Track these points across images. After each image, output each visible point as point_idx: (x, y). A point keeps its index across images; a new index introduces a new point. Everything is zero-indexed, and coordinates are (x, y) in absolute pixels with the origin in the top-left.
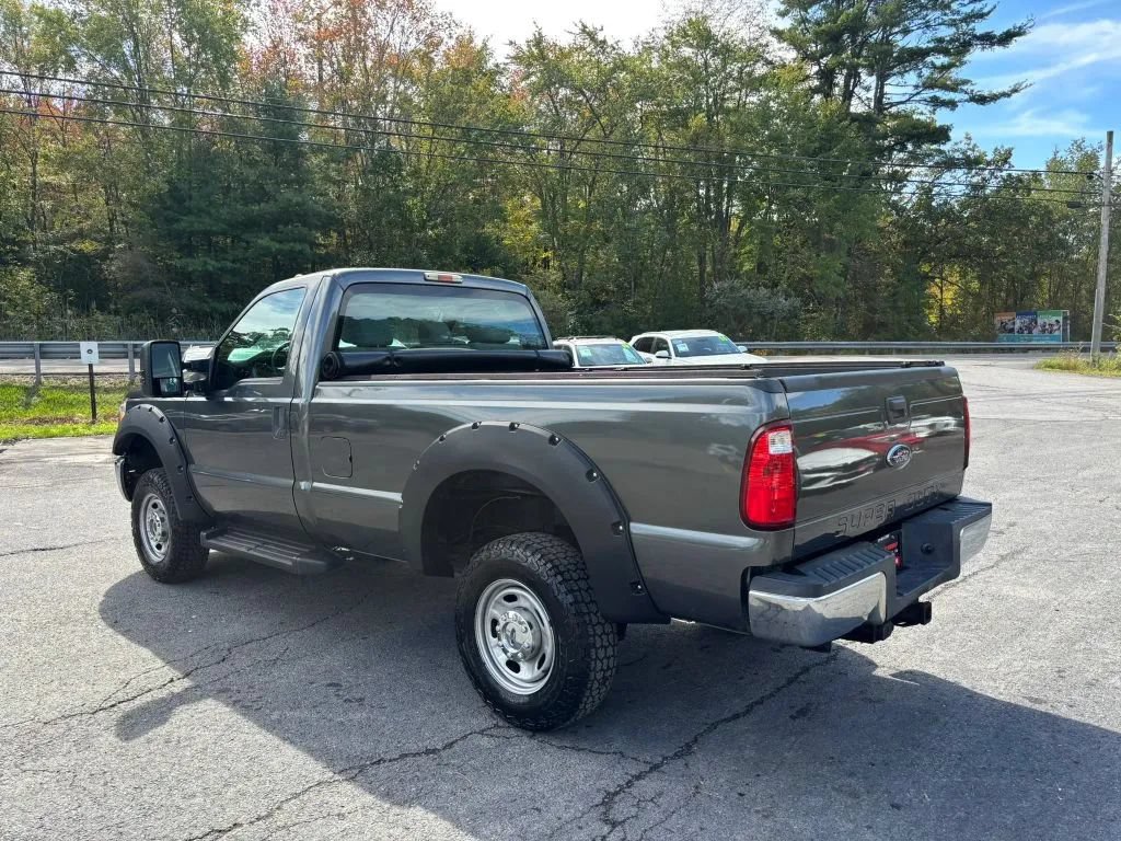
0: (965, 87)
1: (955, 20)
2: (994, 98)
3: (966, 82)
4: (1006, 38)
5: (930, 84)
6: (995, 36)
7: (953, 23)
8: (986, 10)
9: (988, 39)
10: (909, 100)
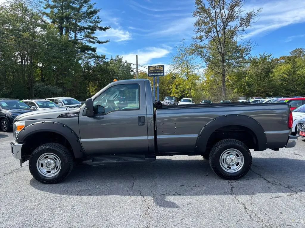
0: (96, 39)
1: (93, 22)
2: (103, 43)
3: (96, 38)
4: (105, 29)
5: (87, 36)
6: (102, 28)
7: (92, 23)
8: (100, 21)
9: (101, 28)
10: (82, 39)
